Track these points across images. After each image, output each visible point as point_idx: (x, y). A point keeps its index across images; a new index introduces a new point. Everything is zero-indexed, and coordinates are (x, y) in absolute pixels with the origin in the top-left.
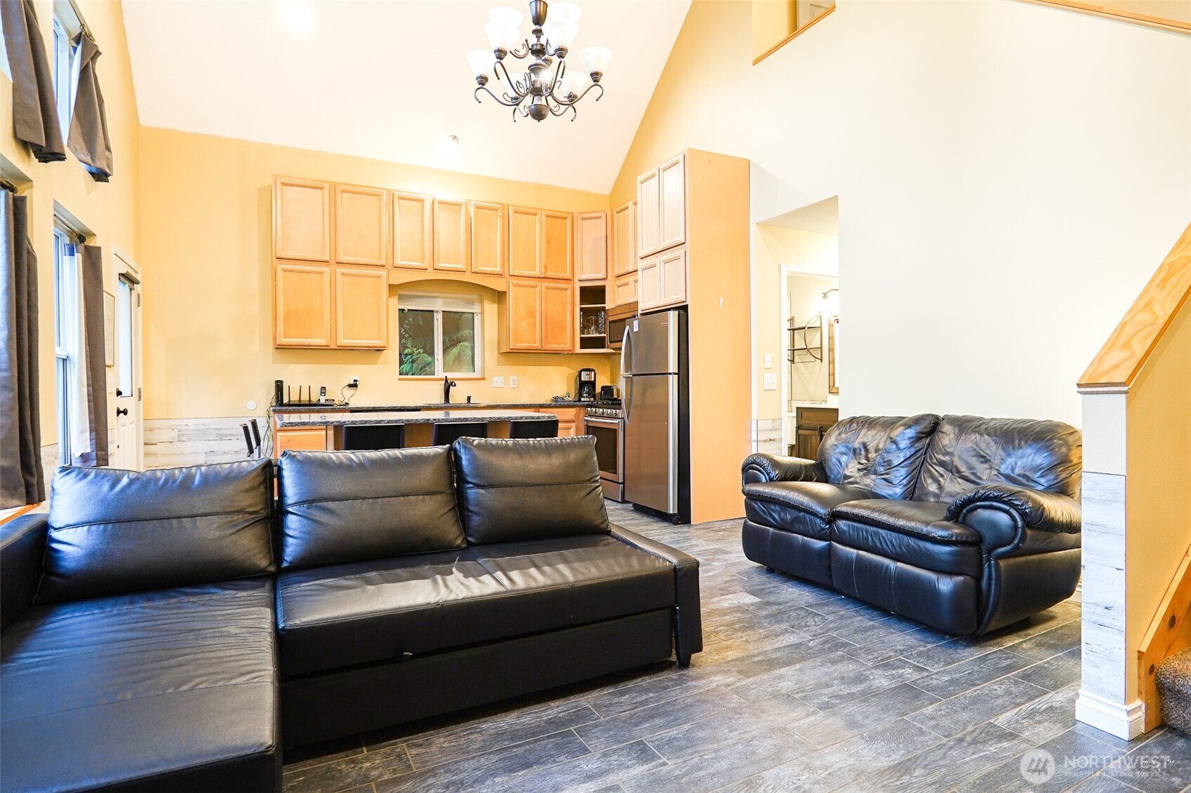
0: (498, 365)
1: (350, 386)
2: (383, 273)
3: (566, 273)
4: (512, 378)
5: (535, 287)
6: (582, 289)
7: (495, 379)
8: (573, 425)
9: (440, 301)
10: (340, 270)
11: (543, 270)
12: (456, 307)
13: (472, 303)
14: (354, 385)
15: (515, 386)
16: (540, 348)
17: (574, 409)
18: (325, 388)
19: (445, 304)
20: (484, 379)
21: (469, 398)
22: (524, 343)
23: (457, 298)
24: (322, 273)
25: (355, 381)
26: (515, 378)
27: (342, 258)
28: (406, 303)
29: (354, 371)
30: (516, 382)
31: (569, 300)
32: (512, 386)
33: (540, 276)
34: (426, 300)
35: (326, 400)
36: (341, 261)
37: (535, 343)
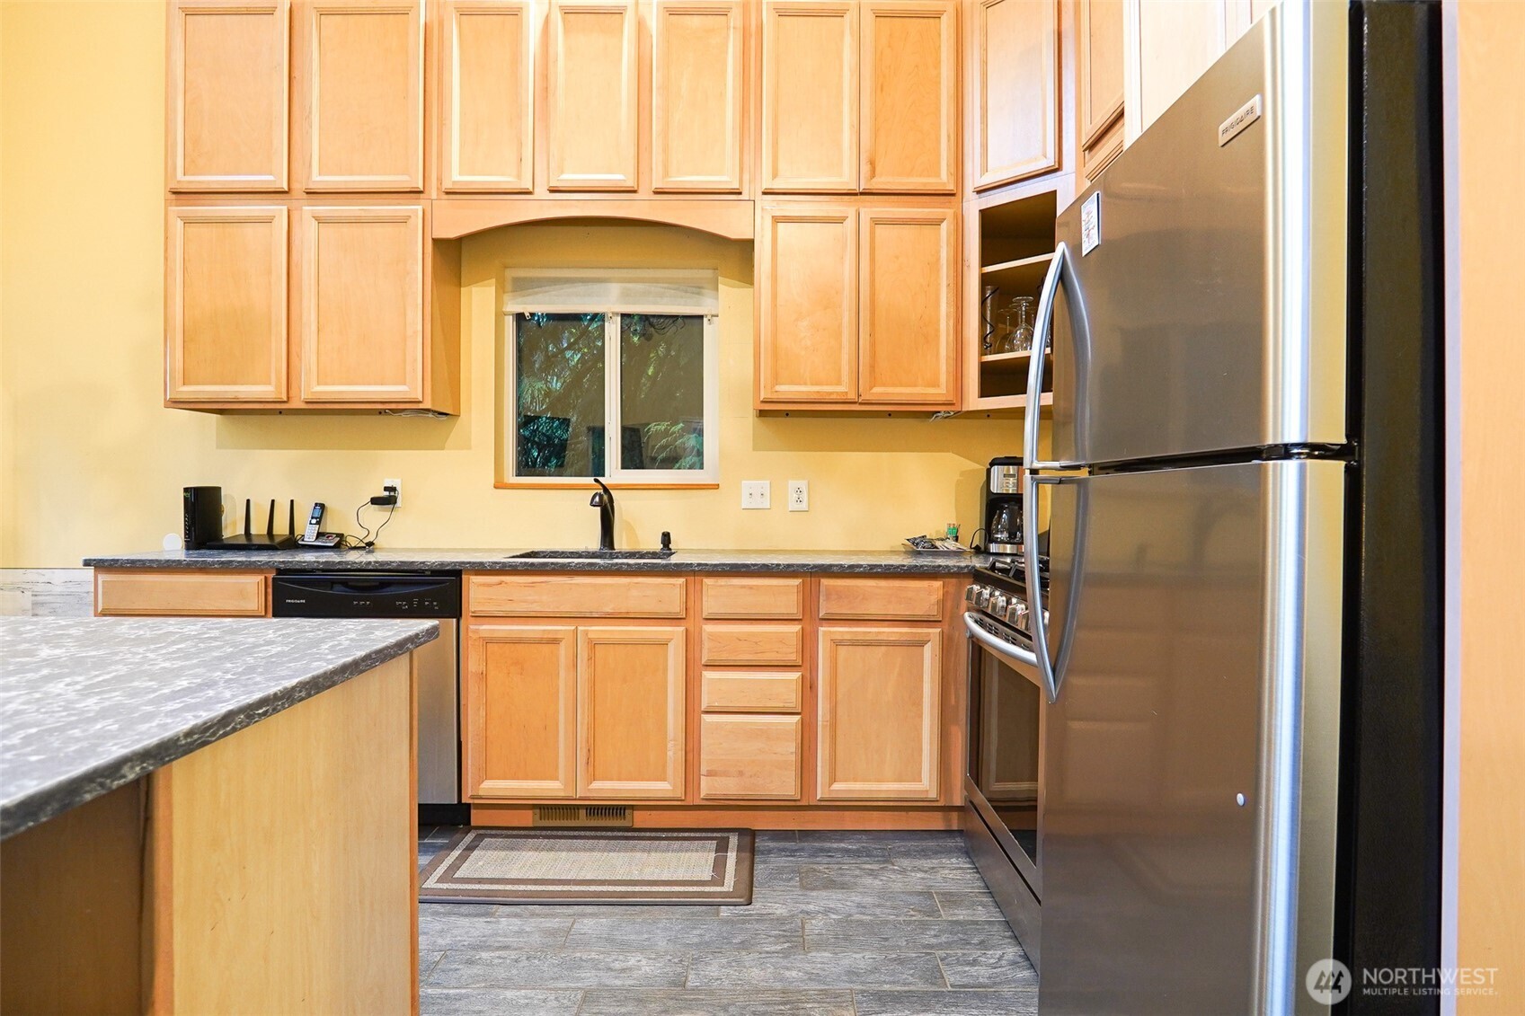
0: (754, 450)
1: (375, 501)
2: (415, 209)
3: (938, 175)
4: (793, 484)
5: (840, 220)
6: (986, 215)
7: (747, 485)
8: (935, 632)
9: (615, 289)
10: (309, 210)
11: (865, 168)
12: (655, 303)
13: (697, 289)
14: (387, 500)
15: (804, 506)
16: (852, 396)
17: (938, 584)
18: (322, 506)
19: (625, 296)
20: (719, 487)
21: (666, 538)
22: (805, 384)
23: (656, 281)
24: (268, 221)
25: (393, 489)
26: (803, 484)
27: (319, 180)
28: (530, 299)
30: (805, 496)
31: (945, 254)
32: (793, 506)
33: (853, 186)
34: (580, 288)
35: (320, 535)
36: (314, 187)
37: (839, 383)
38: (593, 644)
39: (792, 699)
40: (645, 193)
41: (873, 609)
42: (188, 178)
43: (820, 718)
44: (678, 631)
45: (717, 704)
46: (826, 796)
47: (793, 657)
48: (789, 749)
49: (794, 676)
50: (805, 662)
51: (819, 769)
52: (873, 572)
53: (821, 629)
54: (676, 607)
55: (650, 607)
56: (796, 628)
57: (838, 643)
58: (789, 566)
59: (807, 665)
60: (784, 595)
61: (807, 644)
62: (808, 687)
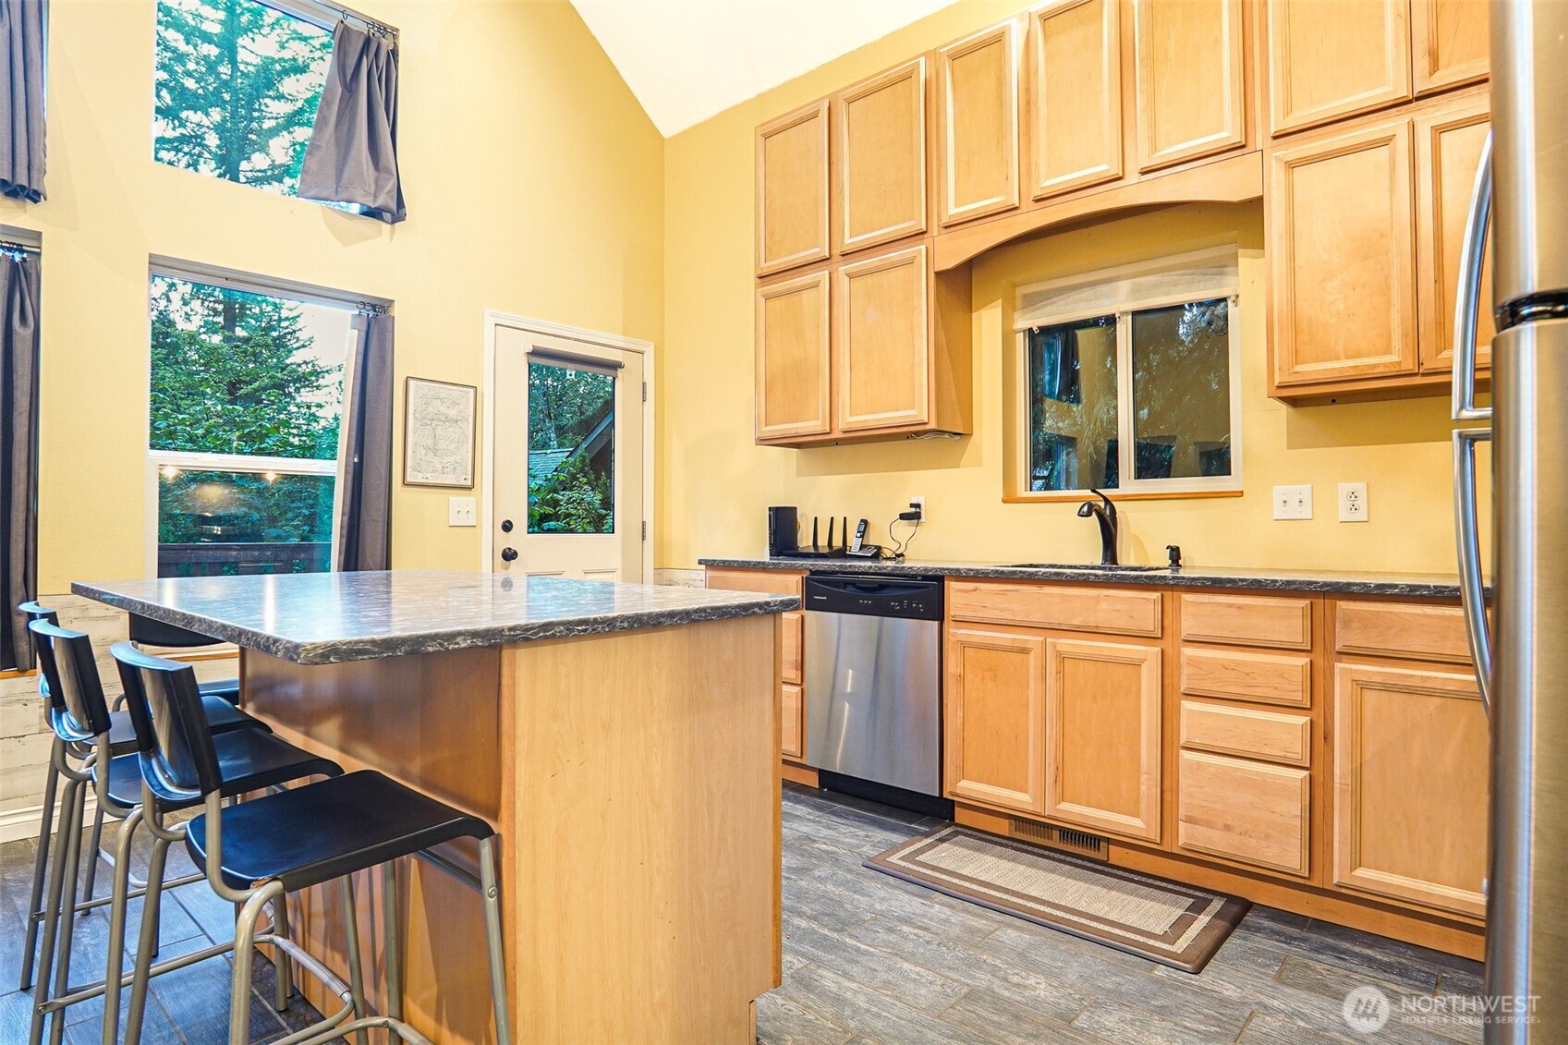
0: (1291, 446)
1: (903, 516)
2: (918, 250)
4: (1344, 488)
5: (1384, 142)
7: (1279, 491)
9: (1124, 286)
11: (1421, 65)
12: (1166, 294)
13: (1217, 269)
14: (913, 516)
15: (1362, 515)
18: (866, 522)
19: (1136, 292)
20: (1248, 494)
21: (1175, 554)
23: (1170, 268)
24: (814, 286)
25: (918, 506)
26: (1360, 487)
27: (850, 242)
28: (1038, 313)
29: (919, 484)
30: (1362, 503)
32: (1344, 515)
34: (1087, 293)
35: (862, 547)
36: (846, 249)
37: (1388, 351)
38: (1062, 658)
39: (1298, 750)
40: (1132, 177)
41: (1417, 645)
42: (768, 264)
43: (1337, 779)
44: (1153, 651)
45: (1198, 741)
46: (1346, 881)
47: (1300, 697)
48: (1293, 810)
49: (1302, 720)
50: (1315, 700)
51: (1336, 845)
52: (1413, 595)
53: (1338, 666)
54: (1150, 623)
55: (1121, 623)
56: (1303, 661)
57: (1364, 686)
58: (1289, 583)
59: (1319, 709)
60: (1287, 619)
61: (1317, 684)
62: (1320, 737)
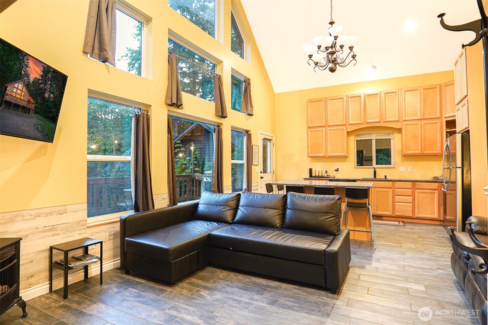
0: (402, 161)
1: (336, 170)
2: (345, 127)
3: (437, 115)
4: (409, 167)
5: (418, 124)
6: (447, 122)
7: (400, 168)
8: (437, 191)
9: (374, 135)
10: (329, 128)
11: (422, 115)
12: (382, 137)
13: (389, 134)
14: (337, 170)
15: (411, 171)
16: (421, 153)
17: (437, 184)
18: (327, 171)
19: (377, 136)
20: (394, 168)
21: (386, 176)
22: (412, 151)
23: (382, 133)
24: (322, 130)
25: (338, 168)
26: (411, 167)
27: (330, 124)
28: (359, 138)
29: (337, 165)
30: (412, 169)
31: (439, 128)
32: (409, 171)
33: (420, 118)
34: (368, 135)
35: (327, 175)
36: (329, 125)
37: (418, 151)
38: (377, 191)
39: (411, 201)
40: (382, 122)
41: (425, 187)
42: (311, 125)
43: (416, 204)
44: (391, 190)
45: (398, 201)
46: (417, 216)
47: (411, 194)
48: (411, 209)
49: (411, 197)
50: (413, 195)
51: (416, 211)
52: (425, 182)
53: (416, 190)
54: (391, 186)
55: (386, 186)
56: (411, 190)
57: (419, 193)
58: (410, 180)
59: (413, 196)
60: (410, 185)
61: (413, 193)
62: (414, 199)
